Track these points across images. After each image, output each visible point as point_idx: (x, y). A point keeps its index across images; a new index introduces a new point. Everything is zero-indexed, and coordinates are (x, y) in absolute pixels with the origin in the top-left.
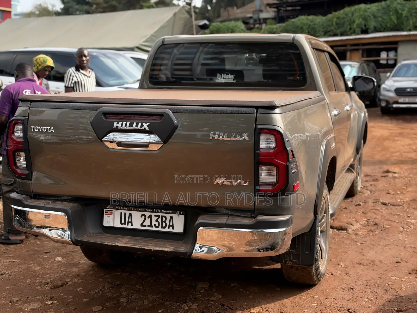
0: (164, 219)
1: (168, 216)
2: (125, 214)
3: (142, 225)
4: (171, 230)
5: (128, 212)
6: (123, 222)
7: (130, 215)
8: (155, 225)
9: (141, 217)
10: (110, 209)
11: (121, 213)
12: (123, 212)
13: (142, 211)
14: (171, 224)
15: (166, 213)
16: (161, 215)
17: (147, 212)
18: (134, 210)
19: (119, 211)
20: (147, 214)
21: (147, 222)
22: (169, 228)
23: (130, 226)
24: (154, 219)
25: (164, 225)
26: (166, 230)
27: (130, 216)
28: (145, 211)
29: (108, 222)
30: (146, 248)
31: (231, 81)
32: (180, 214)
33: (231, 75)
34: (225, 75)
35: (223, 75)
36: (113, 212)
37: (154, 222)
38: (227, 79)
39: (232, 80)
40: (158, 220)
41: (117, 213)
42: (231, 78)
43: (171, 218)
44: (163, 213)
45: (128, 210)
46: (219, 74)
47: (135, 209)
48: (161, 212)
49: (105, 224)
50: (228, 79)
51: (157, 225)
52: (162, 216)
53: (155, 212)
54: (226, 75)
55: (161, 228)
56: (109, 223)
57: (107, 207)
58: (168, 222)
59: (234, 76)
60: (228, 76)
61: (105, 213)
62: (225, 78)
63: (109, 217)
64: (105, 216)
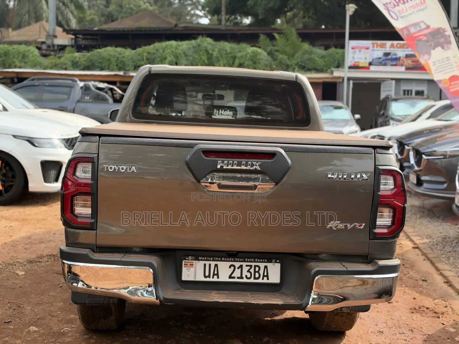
0: (257, 269)
1: (262, 265)
2: (210, 265)
3: (230, 277)
4: (265, 281)
5: (213, 263)
6: (207, 274)
7: (216, 266)
8: (246, 276)
9: (230, 267)
10: (191, 260)
11: (205, 265)
12: (208, 263)
13: (231, 261)
14: (266, 274)
15: (260, 262)
16: (253, 264)
17: (237, 261)
18: (221, 261)
19: (202, 263)
20: (237, 264)
21: (237, 273)
22: (263, 279)
23: (215, 279)
24: (245, 269)
25: (257, 275)
26: (260, 281)
27: (216, 268)
28: (234, 261)
29: (188, 276)
30: (253, 302)
31: (230, 118)
32: (276, 262)
33: (229, 111)
34: (223, 111)
35: (220, 110)
36: (194, 263)
37: (245, 273)
38: (225, 115)
39: (231, 116)
40: (250, 271)
41: (199, 265)
42: (229, 115)
43: (266, 267)
44: (257, 262)
45: (213, 260)
46: (216, 110)
47: (223, 259)
48: (255, 262)
49: (184, 278)
50: (227, 115)
51: (249, 276)
52: (254, 266)
53: (247, 262)
54: (225, 111)
55: (254, 279)
56: (190, 276)
57: (187, 258)
58: (261, 272)
59: (233, 113)
60: (226, 112)
61: (184, 265)
62: (223, 114)
63: (188, 270)
64: (184, 269)
